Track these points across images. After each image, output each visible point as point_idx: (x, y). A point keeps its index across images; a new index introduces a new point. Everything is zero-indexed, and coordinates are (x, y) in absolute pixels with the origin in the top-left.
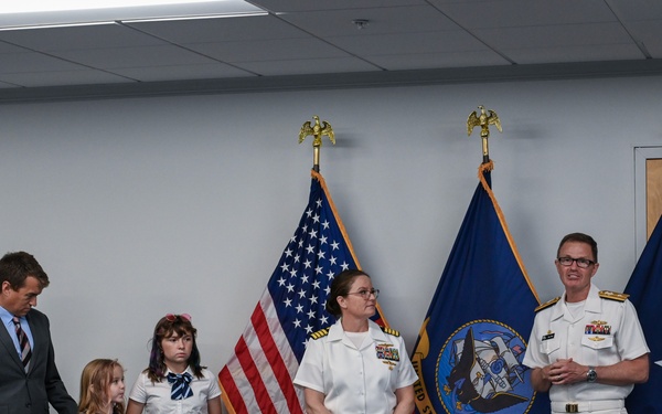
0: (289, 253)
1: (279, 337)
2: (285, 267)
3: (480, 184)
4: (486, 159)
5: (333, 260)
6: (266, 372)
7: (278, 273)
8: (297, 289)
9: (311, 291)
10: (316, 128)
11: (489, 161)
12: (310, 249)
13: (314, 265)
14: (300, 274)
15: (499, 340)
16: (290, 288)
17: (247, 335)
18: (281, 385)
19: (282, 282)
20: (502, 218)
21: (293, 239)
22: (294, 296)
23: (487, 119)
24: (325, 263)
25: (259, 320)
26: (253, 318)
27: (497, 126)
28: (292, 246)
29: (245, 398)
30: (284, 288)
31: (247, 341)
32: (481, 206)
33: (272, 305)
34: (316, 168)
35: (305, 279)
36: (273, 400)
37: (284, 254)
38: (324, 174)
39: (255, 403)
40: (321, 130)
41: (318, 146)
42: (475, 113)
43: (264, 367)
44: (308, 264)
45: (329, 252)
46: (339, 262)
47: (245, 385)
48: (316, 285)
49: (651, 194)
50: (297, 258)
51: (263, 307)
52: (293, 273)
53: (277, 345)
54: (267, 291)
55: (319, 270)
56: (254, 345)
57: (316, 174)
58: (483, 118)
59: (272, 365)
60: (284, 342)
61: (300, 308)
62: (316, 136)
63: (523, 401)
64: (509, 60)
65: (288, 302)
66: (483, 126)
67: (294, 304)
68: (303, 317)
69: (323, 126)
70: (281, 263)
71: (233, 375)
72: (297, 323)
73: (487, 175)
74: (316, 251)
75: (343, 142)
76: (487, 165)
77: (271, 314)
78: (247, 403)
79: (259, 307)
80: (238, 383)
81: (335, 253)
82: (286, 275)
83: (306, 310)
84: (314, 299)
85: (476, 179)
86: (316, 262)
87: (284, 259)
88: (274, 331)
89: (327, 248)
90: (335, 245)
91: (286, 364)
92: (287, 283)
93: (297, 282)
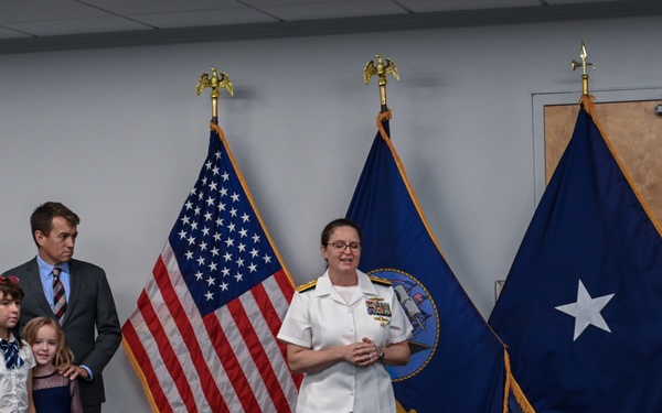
0: (189, 205)
1: (181, 290)
2: (186, 220)
3: (379, 133)
4: (384, 108)
5: (233, 212)
6: (170, 326)
7: (179, 226)
8: (198, 241)
9: (212, 243)
10: (214, 80)
11: (387, 110)
12: (210, 201)
13: (215, 217)
14: (200, 227)
15: (400, 288)
16: (191, 240)
17: (149, 288)
18: (184, 338)
19: (183, 234)
20: (401, 166)
21: (193, 191)
22: (195, 248)
23: (384, 68)
24: (226, 215)
25: (160, 273)
26: (155, 272)
27: (395, 74)
28: (193, 198)
29: (148, 351)
30: (185, 241)
31: (150, 294)
32: (380, 156)
33: (173, 259)
34: (215, 120)
35: (206, 231)
36: (176, 353)
37: (185, 207)
38: (222, 125)
39: (159, 357)
40: (218, 82)
41: (216, 98)
42: (372, 62)
43: (167, 320)
44: (208, 216)
45: (230, 204)
46: (240, 214)
47: (148, 338)
48: (217, 237)
49: (549, 141)
50: (197, 211)
51: (164, 260)
52: (194, 225)
53: (179, 297)
54: (168, 244)
55: (220, 222)
56: (157, 298)
57: (215, 126)
58: (380, 67)
59: (175, 317)
60: (185, 296)
61: (201, 261)
62: (214, 88)
63: (425, 348)
64: (405, 9)
65: (189, 255)
66: (380, 75)
67: (196, 256)
68: (205, 269)
69: (220, 78)
70: (182, 216)
71: (136, 329)
72: (199, 275)
73: (385, 124)
74: (217, 203)
75: (241, 94)
76: (385, 114)
77: (173, 266)
78: (151, 357)
79: (160, 260)
80: (141, 337)
81: (236, 205)
82: (187, 228)
83: (208, 262)
84: (215, 252)
85: (374, 128)
86: (216, 214)
87: (184, 212)
88: (176, 284)
89: (227, 200)
90: (235, 197)
91: (189, 317)
92: (188, 236)
93: (198, 234)
